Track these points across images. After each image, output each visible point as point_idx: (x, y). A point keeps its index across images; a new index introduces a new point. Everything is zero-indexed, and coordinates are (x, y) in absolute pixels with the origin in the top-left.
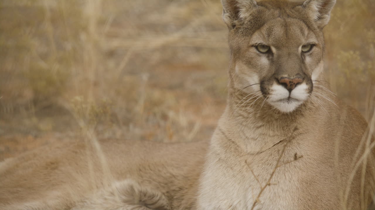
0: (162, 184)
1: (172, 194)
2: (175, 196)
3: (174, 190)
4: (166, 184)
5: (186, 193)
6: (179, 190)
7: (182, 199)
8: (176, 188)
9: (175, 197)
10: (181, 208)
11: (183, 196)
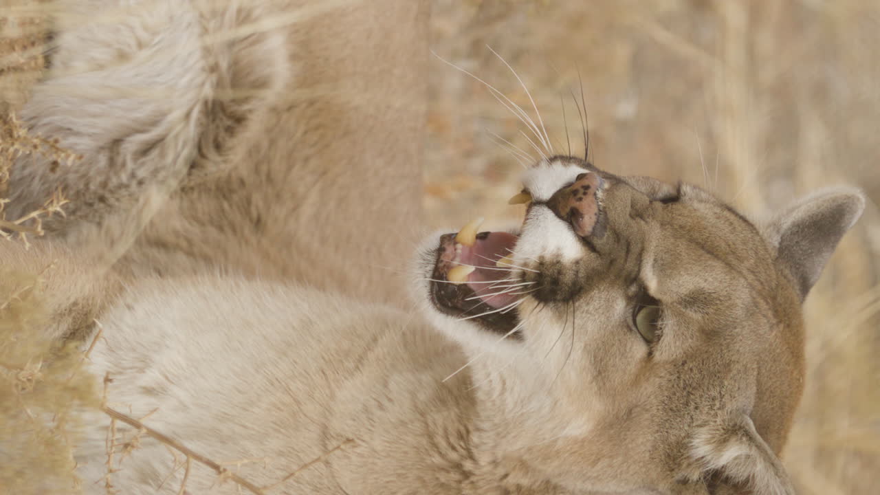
0: (264, 168)
1: (235, 197)
2: (231, 206)
3: (249, 202)
4: (269, 179)
5: (247, 242)
6: (251, 220)
7: (221, 229)
8: (257, 207)
9: (226, 205)
10: (190, 223)
11: (234, 231)
